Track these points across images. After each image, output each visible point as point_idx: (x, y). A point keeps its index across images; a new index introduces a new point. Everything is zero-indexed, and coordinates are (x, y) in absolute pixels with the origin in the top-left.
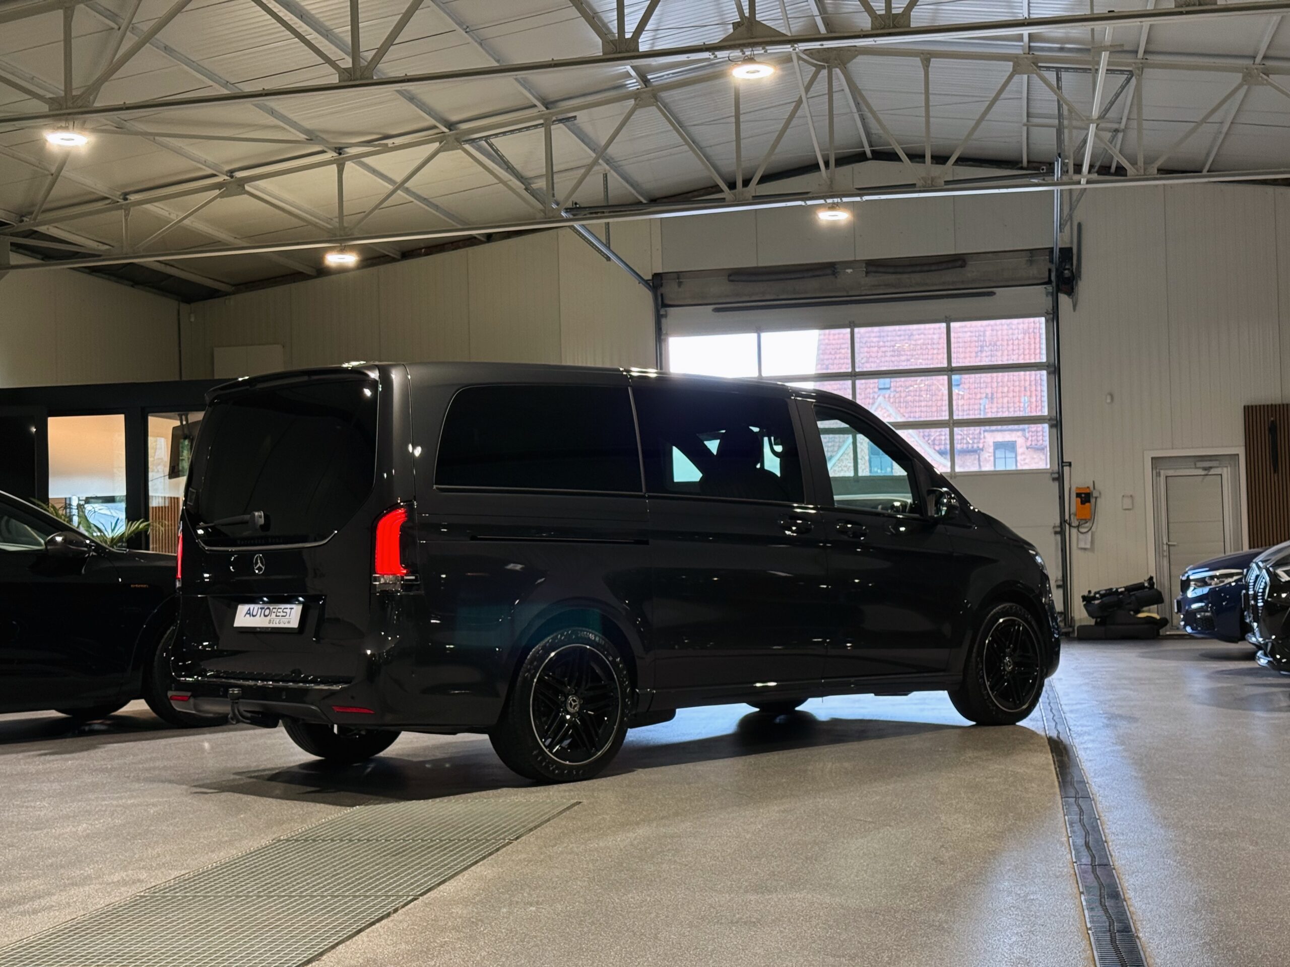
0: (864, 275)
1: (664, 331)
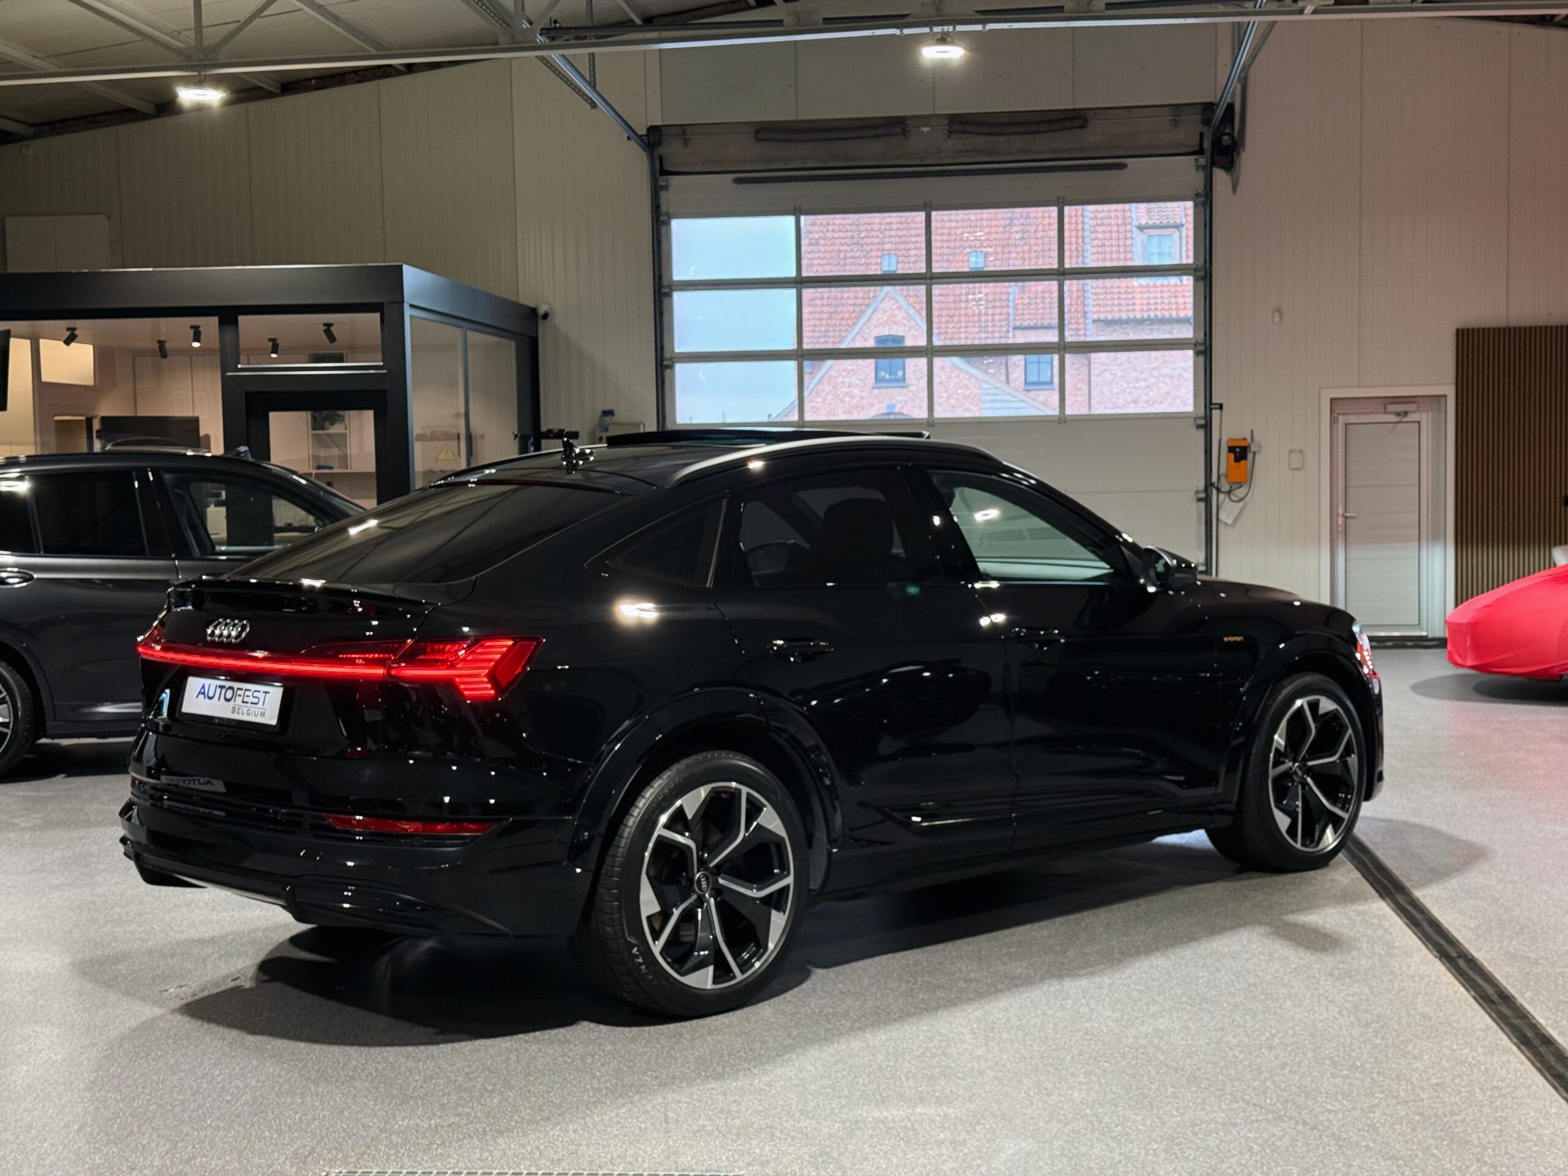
0: (946, 136)
1: (663, 208)
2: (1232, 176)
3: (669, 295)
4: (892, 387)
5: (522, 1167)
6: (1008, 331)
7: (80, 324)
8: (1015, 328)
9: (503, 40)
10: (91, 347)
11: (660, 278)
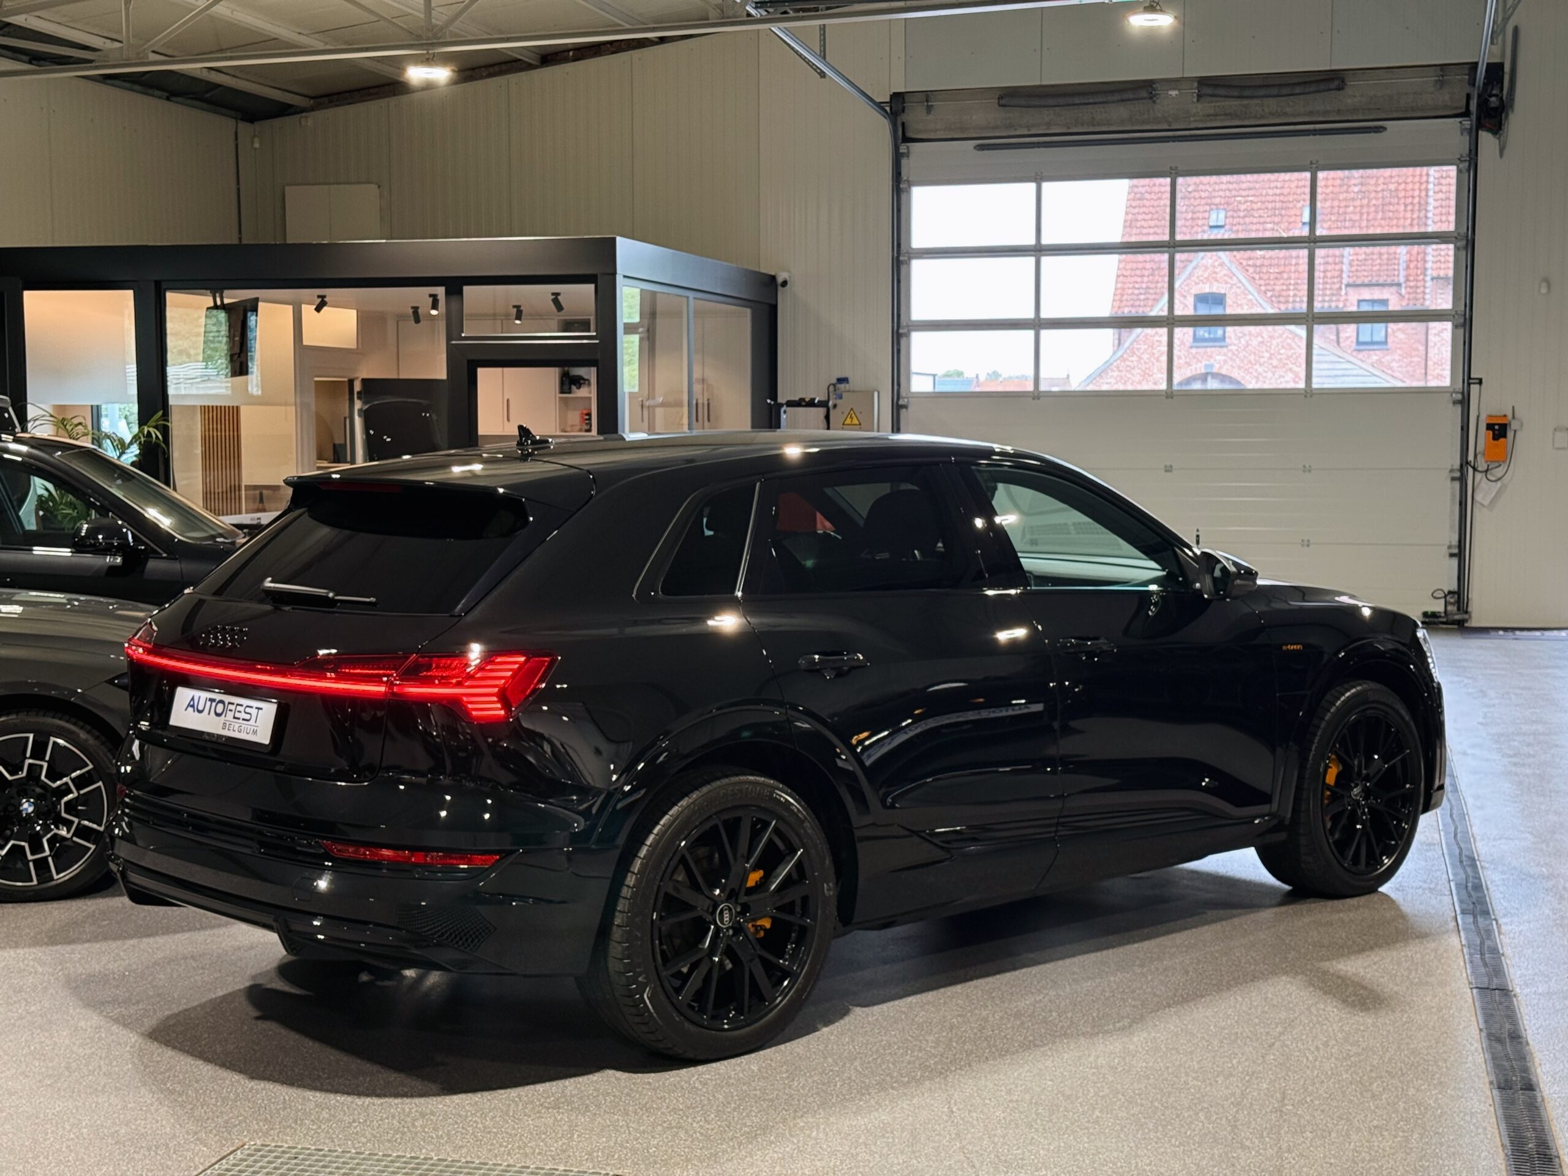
0: (1195, 100)
1: (904, 177)
2: (1499, 139)
3: (908, 264)
4: (1212, 347)
5: (424, 1151)
6: (1340, 288)
7: (330, 293)
8: (1348, 285)
9: (713, 14)
10: (355, 311)
11: (899, 245)
